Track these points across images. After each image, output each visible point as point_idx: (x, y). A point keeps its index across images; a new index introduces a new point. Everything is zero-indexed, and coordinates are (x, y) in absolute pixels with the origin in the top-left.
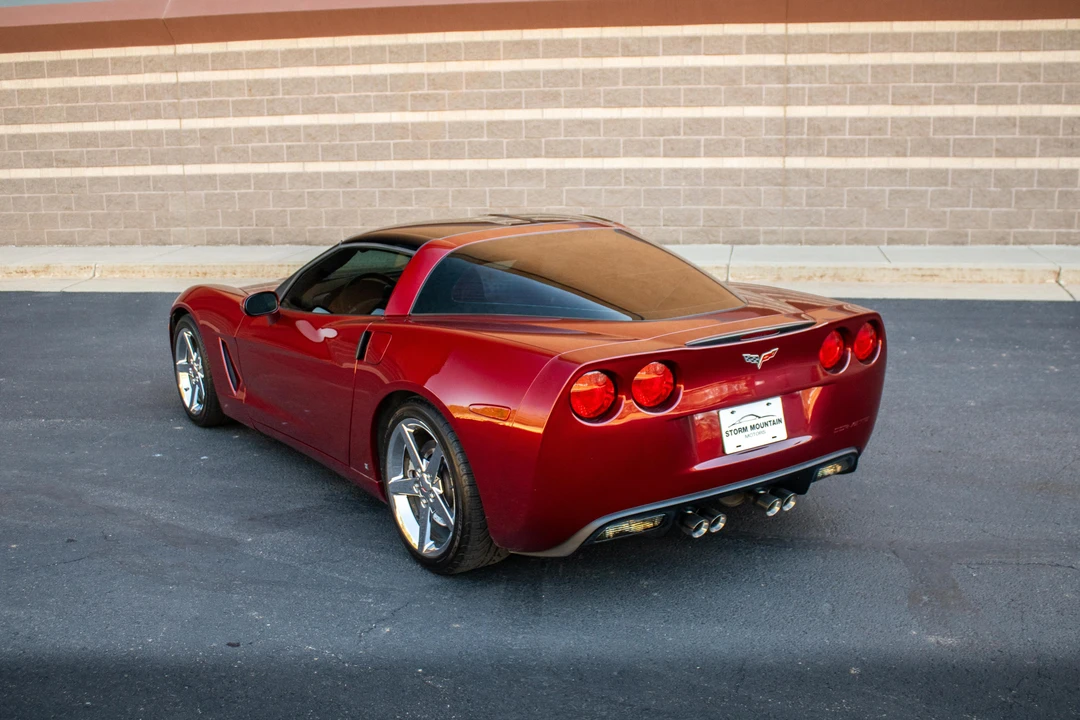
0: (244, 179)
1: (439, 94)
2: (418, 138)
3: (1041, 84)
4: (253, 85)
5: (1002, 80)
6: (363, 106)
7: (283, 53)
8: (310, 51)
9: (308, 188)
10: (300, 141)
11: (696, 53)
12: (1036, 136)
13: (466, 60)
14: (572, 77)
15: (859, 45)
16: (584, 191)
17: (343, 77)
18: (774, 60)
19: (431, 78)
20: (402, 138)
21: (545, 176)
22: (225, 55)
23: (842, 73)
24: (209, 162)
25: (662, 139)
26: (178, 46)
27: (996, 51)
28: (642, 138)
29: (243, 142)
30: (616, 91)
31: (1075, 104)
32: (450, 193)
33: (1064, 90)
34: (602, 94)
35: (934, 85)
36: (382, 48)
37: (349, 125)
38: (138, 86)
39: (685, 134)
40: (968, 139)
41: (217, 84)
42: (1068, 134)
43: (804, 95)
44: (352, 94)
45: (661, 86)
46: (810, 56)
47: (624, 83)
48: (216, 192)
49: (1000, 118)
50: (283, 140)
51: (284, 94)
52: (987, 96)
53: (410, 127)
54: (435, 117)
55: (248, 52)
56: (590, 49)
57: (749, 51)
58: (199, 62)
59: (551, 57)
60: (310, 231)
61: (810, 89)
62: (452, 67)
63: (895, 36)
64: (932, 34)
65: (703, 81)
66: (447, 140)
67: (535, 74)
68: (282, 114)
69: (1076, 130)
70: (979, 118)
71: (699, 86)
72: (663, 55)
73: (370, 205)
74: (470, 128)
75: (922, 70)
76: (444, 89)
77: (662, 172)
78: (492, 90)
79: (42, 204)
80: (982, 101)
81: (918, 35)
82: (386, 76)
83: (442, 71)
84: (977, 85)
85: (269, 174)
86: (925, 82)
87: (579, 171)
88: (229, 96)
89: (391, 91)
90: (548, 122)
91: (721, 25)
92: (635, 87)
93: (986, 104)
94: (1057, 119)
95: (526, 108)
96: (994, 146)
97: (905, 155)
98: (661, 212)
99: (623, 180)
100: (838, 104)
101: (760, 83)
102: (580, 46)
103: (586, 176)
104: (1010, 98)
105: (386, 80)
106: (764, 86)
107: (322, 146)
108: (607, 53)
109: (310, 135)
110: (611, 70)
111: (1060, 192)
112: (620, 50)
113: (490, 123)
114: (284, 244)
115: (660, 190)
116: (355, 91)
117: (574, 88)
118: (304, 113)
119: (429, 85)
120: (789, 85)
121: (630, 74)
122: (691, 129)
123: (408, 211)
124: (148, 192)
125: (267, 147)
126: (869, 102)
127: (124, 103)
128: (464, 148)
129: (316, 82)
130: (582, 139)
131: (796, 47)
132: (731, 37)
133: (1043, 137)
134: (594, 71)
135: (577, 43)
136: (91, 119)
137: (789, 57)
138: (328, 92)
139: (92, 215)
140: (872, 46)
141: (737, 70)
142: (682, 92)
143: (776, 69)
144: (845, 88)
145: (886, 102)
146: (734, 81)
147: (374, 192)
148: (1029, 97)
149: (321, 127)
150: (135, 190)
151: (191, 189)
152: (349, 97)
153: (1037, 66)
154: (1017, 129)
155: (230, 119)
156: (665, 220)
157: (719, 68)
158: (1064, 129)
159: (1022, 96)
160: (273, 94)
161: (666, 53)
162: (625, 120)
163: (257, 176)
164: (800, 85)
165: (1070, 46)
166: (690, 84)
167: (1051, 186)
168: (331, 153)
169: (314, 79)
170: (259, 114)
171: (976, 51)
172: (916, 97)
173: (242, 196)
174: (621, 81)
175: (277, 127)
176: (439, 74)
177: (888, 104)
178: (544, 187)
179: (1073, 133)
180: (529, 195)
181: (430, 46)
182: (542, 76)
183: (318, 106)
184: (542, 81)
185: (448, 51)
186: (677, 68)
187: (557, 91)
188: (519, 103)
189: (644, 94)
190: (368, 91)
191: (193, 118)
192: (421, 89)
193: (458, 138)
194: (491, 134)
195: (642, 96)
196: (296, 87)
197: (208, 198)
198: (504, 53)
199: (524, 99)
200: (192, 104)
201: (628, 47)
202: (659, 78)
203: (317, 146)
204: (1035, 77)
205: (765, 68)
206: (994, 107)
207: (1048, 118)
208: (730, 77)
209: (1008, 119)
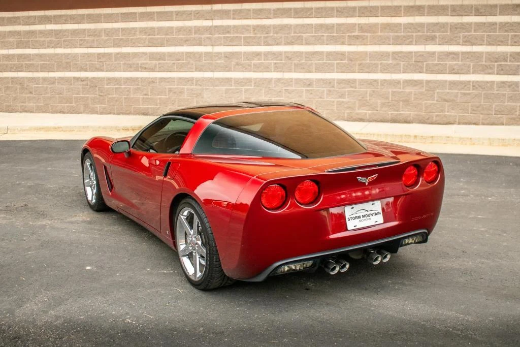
0: (249, 81)
1: (364, 36)
2: (351, 60)
4: (256, 28)
6: (320, 41)
7: (274, 10)
8: (290, 9)
9: (285, 87)
10: (281, 60)
13: (381, 16)
14: (444, 27)
16: (448, 93)
17: (308, 25)
19: (360, 26)
20: (342, 60)
21: (425, 84)
22: (241, 11)
24: (229, 71)
25: (496, 64)
26: (213, 5)
28: (484, 63)
29: (248, 60)
30: (471, 35)
32: (368, 93)
34: (461, 38)
36: (332, 9)
37: (311, 52)
38: (189, 27)
39: (510, 61)
41: (235, 26)
44: (314, 34)
45: (497, 34)
47: (475, 31)
48: (232, 87)
50: (272, 59)
51: (273, 34)
53: (347, 54)
54: (361, 48)
55: (254, 10)
56: (455, 11)
58: (225, 14)
59: (431, 16)
62: (373, 20)
66: (368, 62)
67: (421, 25)
68: (272, 45)
72: (500, 15)
73: (321, 98)
74: (382, 55)
76: (367, 33)
77: (495, 83)
78: (395, 34)
79: (132, 92)
82: (334, 24)
83: (367, 22)
85: (262, 79)
87: (446, 81)
88: (243, 34)
89: (337, 33)
90: (428, 53)
92: (482, 34)
95: (416, 44)
98: (494, 106)
99: (471, 87)
102: (450, 9)
103: (450, 84)
105: (334, 27)
107: (295, 64)
108: (466, 14)
109: (288, 57)
110: (467, 24)
112: (473, 12)
113: (394, 53)
115: (493, 93)
117: (445, 34)
118: (285, 44)
119: (359, 30)
121: (479, 26)
122: (514, 58)
123: (343, 102)
124: (192, 87)
125: (262, 63)
127: (182, 36)
128: (378, 67)
130: (448, 63)
134: (458, 24)
135: (448, 7)
136: (162, 45)
138: (300, 32)
139: (160, 98)
142: (510, 37)
147: (324, 91)
149: (295, 53)
150: (185, 85)
151: (217, 86)
152: (311, 36)
155: (243, 47)
156: (495, 111)
160: (267, 34)
162: (474, 53)
163: (256, 79)
166: (516, 32)
168: (300, 68)
169: (291, 25)
170: (259, 44)
173: (246, 90)
174: (473, 30)
175: (269, 52)
176: (365, 24)
178: (424, 90)
180: (415, 94)
182: (426, 26)
183: (293, 41)
184: (426, 28)
185: (371, 11)
186: (508, 23)
187: (434, 36)
188: (411, 41)
189: (487, 38)
190: (323, 33)
191: (221, 46)
192: (354, 32)
193: (375, 61)
194: (394, 59)
195: (485, 39)
196: (281, 30)
197: (227, 91)
198: (404, 13)
199: (414, 40)
200: (220, 38)
201: (478, 10)
202: (496, 28)
203: (292, 63)
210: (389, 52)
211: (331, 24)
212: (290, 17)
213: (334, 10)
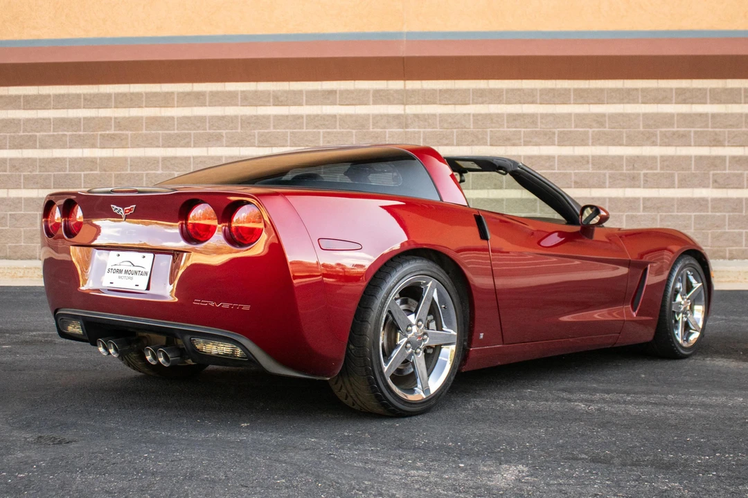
1: (123, 135)
2: (105, 170)
3: (607, 130)
5: (576, 127)
6: (60, 143)
8: (18, 97)
9: (11, 210)
10: (5, 171)
11: (334, 103)
12: (605, 171)
13: (146, 107)
14: (232, 122)
15: (463, 98)
17: (44, 119)
18: (395, 109)
19: (118, 121)
20: (91, 170)
23: (450, 120)
27: (570, 104)
30: (269, 133)
31: (634, 146)
33: (625, 135)
34: (256, 136)
35: (523, 130)
36: (78, 96)
37: (48, 159)
40: (552, 173)
42: (630, 170)
43: (420, 137)
44: (51, 133)
45: (304, 130)
46: (424, 106)
47: (274, 127)
52: (565, 140)
53: (98, 162)
54: (119, 153)
56: (247, 99)
57: (375, 103)
59: (215, 106)
60: (10, 247)
61: (424, 132)
62: (135, 112)
63: (491, 91)
64: (519, 90)
65: (338, 126)
66: (129, 172)
67: (202, 119)
69: (636, 166)
70: (559, 156)
71: (335, 130)
72: (307, 104)
74: (148, 163)
75: (514, 118)
76: (127, 130)
78: (166, 132)
80: (562, 143)
81: (508, 91)
82: (80, 119)
83: (127, 115)
86: (516, 127)
89: (84, 131)
90: (212, 158)
91: (353, 82)
92: (284, 131)
93: (566, 146)
94: (621, 158)
95: (194, 147)
96: (573, 178)
97: (501, 188)
100: (447, 145)
101: (384, 128)
102: (239, 99)
104: (583, 140)
105: (80, 122)
106: (387, 130)
107: (24, 176)
108: (261, 103)
109: (14, 166)
110: (264, 117)
111: (627, 216)
112: (271, 100)
113: (165, 159)
116: (54, 131)
117: (234, 131)
118: (12, 147)
119: (115, 127)
120: (407, 130)
121: (279, 119)
126: (471, 144)
128: (142, 179)
129: (22, 123)
131: (413, 99)
132: (361, 91)
133: (610, 172)
134: (251, 117)
135: (237, 94)
137: (407, 107)
138: (32, 130)
140: (473, 99)
141: (366, 117)
142: (322, 134)
143: (397, 117)
144: (452, 132)
145: (485, 144)
146: (363, 126)
148: (598, 140)
149: (24, 160)
152: (49, 136)
153: (603, 115)
154: (590, 166)
157: (351, 116)
158: (626, 166)
159: (593, 139)
161: (308, 103)
164: (417, 130)
165: (625, 101)
166: (328, 128)
167: (620, 211)
168: (30, 182)
169: (20, 120)
171: (554, 103)
172: (509, 139)
174: (272, 126)
176: (124, 118)
177: (487, 145)
179: (634, 168)
181: (118, 95)
182: (207, 121)
184: (208, 124)
185: (132, 100)
186: (317, 116)
187: (220, 133)
188: (188, 142)
189: (291, 136)
190: (65, 131)
192: (108, 130)
193: (137, 170)
194: (165, 167)
195: (289, 137)
198: (178, 102)
199: (193, 140)
201: (277, 98)
202: (303, 123)
203: (20, 176)
204: (602, 124)
205: (388, 116)
206: (571, 148)
207: (613, 157)
208: (360, 122)
209: (582, 157)
210: (159, 158)
213: (80, 99)
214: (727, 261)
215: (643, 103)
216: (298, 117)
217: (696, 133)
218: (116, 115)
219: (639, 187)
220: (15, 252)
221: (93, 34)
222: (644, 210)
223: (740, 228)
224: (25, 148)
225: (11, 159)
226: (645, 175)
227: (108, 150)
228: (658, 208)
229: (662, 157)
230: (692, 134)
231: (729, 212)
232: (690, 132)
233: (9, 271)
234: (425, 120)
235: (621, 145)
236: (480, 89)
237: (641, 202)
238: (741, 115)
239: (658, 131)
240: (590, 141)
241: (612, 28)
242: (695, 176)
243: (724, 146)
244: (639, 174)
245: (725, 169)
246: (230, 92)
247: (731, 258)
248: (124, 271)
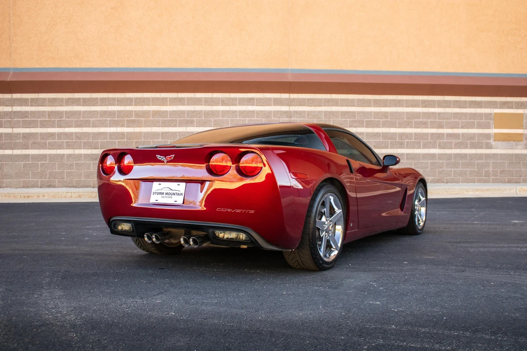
0: (44, 156)
1: (140, 120)
2: (129, 139)
3: (389, 120)
4: (50, 114)
5: (374, 118)
6: (103, 124)
7: (66, 99)
8: (79, 99)
9: (76, 161)
10: (72, 140)
11: (253, 105)
12: (388, 140)
13: (152, 105)
14: (199, 114)
15: (319, 103)
17: (94, 111)
18: (285, 108)
19: (136, 113)
20: (122, 139)
22: (38, 99)
23: (312, 114)
24: (26, 149)
26: (13, 94)
27: (371, 107)
29: (44, 140)
30: (219, 120)
31: (402, 128)
33: (397, 123)
34: (212, 121)
35: (348, 119)
36: (114, 99)
37: (97, 133)
41: (32, 112)
42: (400, 140)
44: (99, 119)
45: (238, 118)
46: (299, 107)
48: (29, 162)
49: (375, 133)
50: (64, 139)
51: (66, 118)
52: (369, 124)
53: (126, 134)
54: (137, 130)
55: (49, 99)
56: (207, 102)
57: (275, 105)
58: (24, 102)
59: (190, 105)
60: (75, 181)
61: (299, 120)
62: (146, 108)
63: (333, 100)
64: (347, 99)
65: (255, 117)
66: (143, 140)
67: (183, 112)
68: (65, 127)
70: (366, 133)
71: (254, 119)
72: (239, 105)
74: (154, 135)
75: (344, 113)
76: (142, 118)
78: (164, 119)
80: (367, 126)
81: (341, 100)
82: (115, 111)
83: (141, 110)
84: (365, 120)
85: (56, 154)
86: (345, 118)
88: (39, 118)
89: (117, 118)
90: (189, 133)
91: (263, 94)
92: (227, 119)
94: (395, 134)
95: (179, 127)
101: (279, 118)
104: (377, 125)
106: (281, 119)
108: (215, 104)
109: (78, 137)
110: (216, 111)
112: (220, 103)
113: (163, 133)
114: (63, 187)
117: (200, 119)
118: (76, 127)
119: (135, 116)
120: (291, 119)
121: (225, 113)
125: (56, 142)
131: (294, 103)
132: (267, 98)
133: (391, 140)
134: (210, 111)
135: (202, 99)
137: (291, 107)
138: (87, 117)
140: (324, 104)
141: (270, 112)
142: (247, 121)
143: (286, 112)
144: (314, 120)
146: (268, 117)
148: (385, 125)
149: (83, 133)
151: (16, 161)
153: (387, 113)
154: (381, 137)
155: (39, 129)
157: (262, 111)
158: (398, 138)
160: (60, 118)
161: (240, 104)
163: (50, 155)
164: (296, 119)
165: (398, 106)
166: (250, 118)
168: (88, 146)
169: (80, 112)
170: (53, 127)
171: (364, 106)
173: (42, 165)
174: (221, 116)
175: (61, 133)
179: (402, 139)
181: (136, 99)
183: (82, 124)
185: (144, 101)
186: (245, 111)
187: (193, 120)
190: (107, 118)
191: (19, 128)
192: (131, 117)
193: (147, 139)
194: (163, 138)
196: (72, 115)
197: (25, 166)
200: (19, 121)
202: (237, 115)
203: (81, 142)
204: (387, 117)
205: (281, 111)
206: (372, 129)
207: (392, 133)
208: (267, 114)
209: (377, 133)
211: (113, 111)
212: (79, 105)
214: (445, 184)
215: (406, 107)
216: (234, 112)
217: (431, 122)
218: (136, 110)
219: (404, 148)
220: (78, 184)
221: (122, 65)
222: (406, 160)
223: (451, 168)
224: (83, 127)
225: (76, 133)
226: (407, 142)
227: (132, 128)
228: (413, 158)
229: (415, 133)
230: (429, 122)
231: (446, 160)
232: (428, 121)
233: (87, 194)
234: (300, 114)
235: (396, 127)
236: (327, 99)
237: (405, 156)
238: (451, 113)
239: (414, 120)
240: (381, 125)
241: (391, 69)
242: (430, 143)
243: (443, 128)
244: (404, 142)
245: (444, 140)
246: (198, 98)
247: (447, 183)
248: (165, 194)
